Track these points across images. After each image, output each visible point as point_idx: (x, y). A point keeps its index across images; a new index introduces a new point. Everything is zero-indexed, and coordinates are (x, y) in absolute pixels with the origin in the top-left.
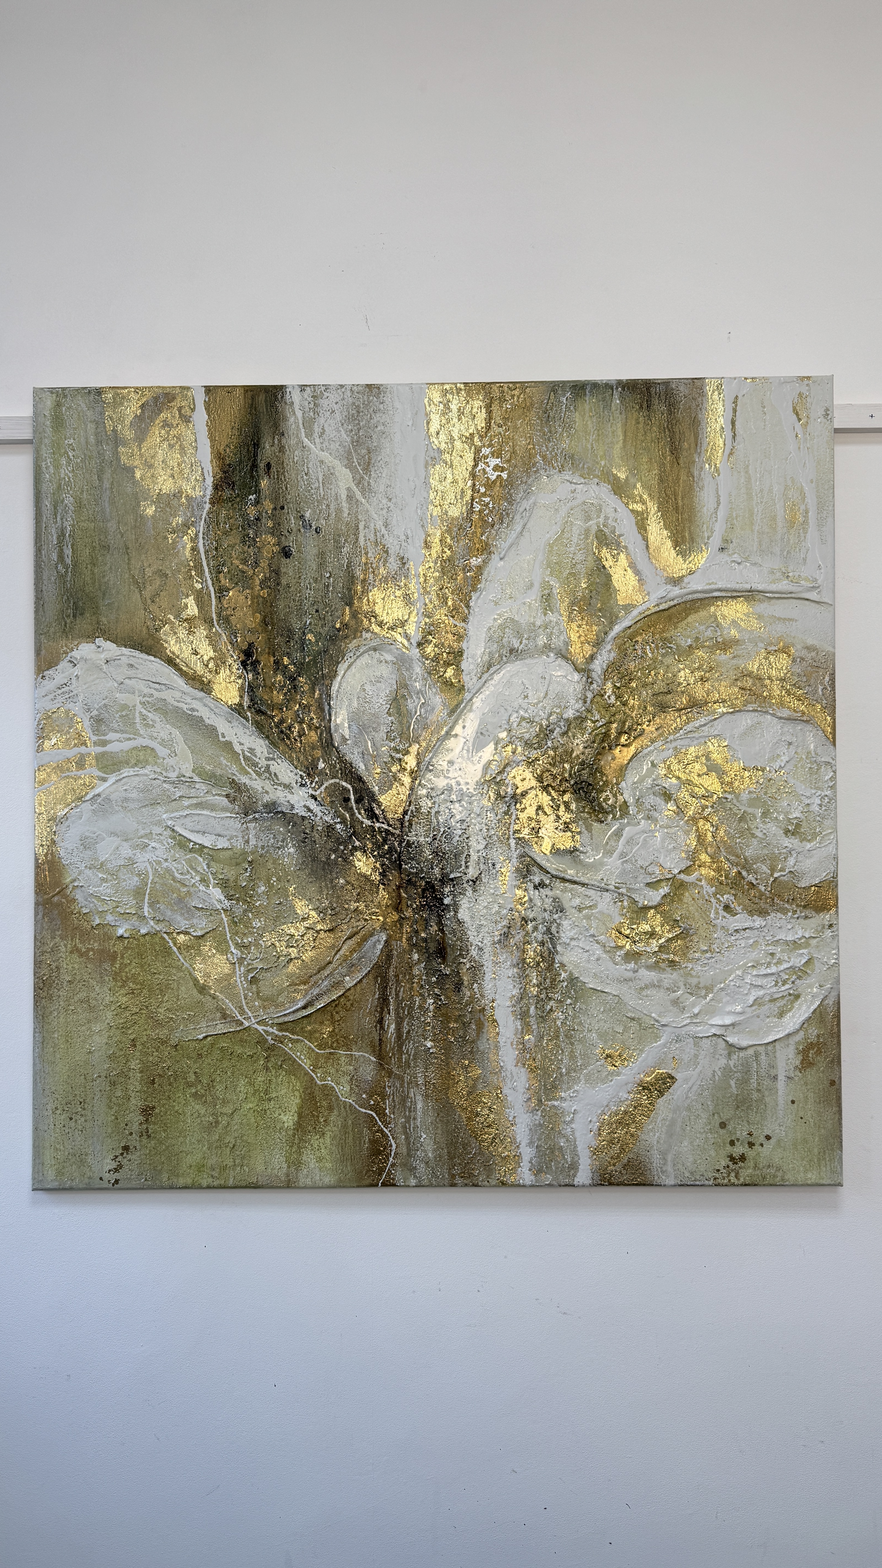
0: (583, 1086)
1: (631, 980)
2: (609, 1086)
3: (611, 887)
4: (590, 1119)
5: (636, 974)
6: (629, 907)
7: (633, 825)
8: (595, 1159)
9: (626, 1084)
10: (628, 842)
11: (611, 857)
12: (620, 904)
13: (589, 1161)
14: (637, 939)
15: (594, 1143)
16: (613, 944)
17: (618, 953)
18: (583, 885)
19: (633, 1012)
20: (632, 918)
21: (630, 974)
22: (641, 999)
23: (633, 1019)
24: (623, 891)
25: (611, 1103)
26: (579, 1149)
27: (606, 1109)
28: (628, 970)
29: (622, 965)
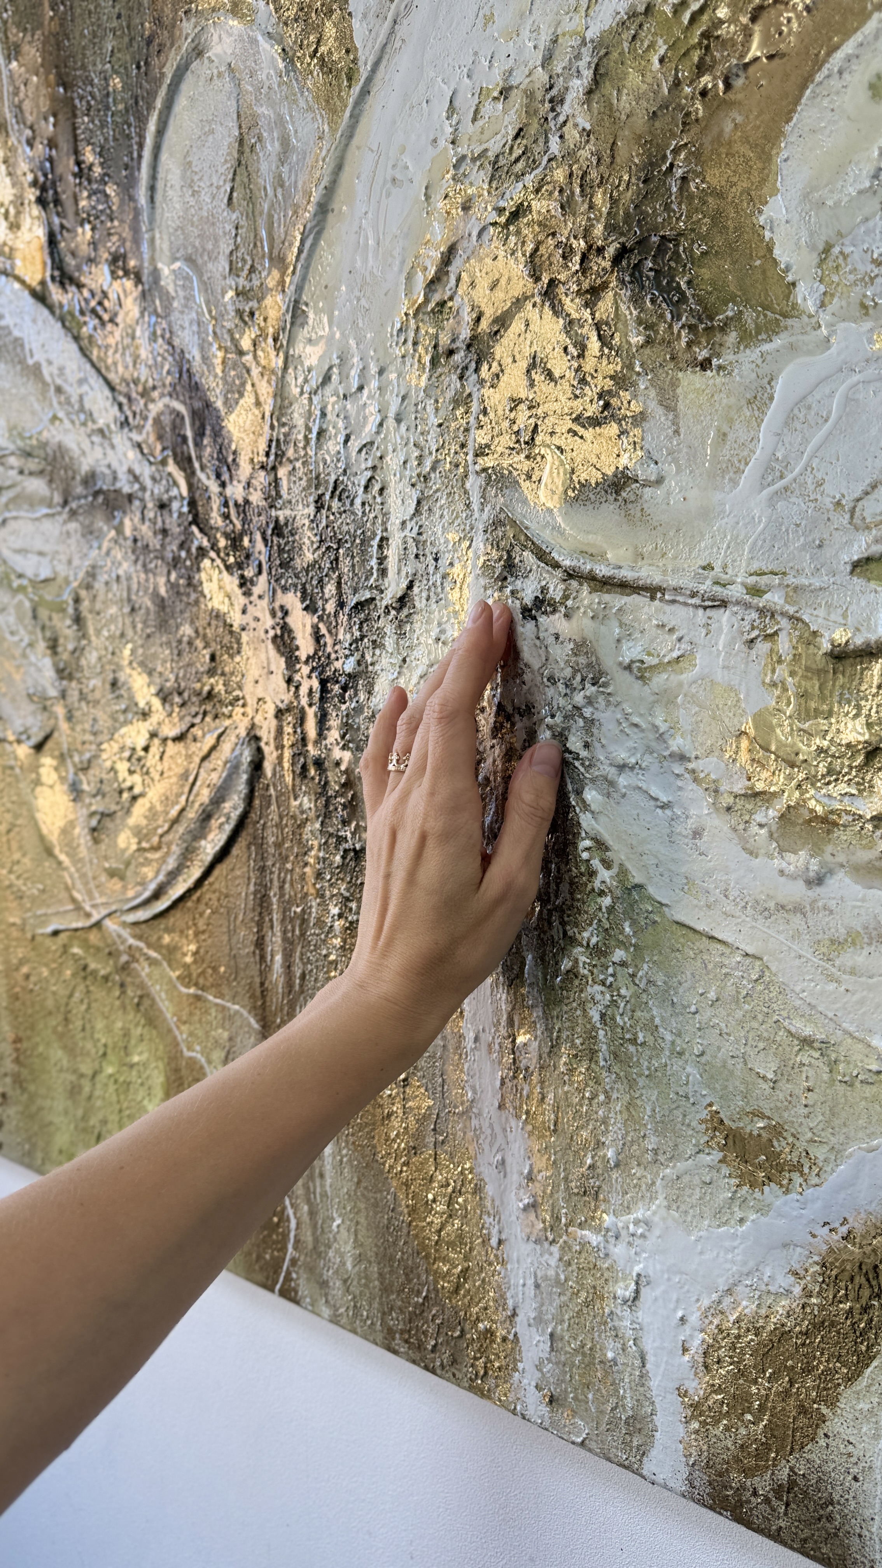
0: (663, 1212)
1: (798, 909)
2: (734, 1236)
3: (736, 592)
4: (680, 1314)
5: (818, 890)
6: (796, 658)
7: (810, 353)
8: (697, 1432)
9: (785, 1246)
10: (790, 419)
11: (735, 483)
12: (767, 645)
13: (681, 1430)
14: (822, 769)
15: (696, 1387)
16: (740, 786)
17: (759, 817)
18: (653, 591)
19: (810, 1020)
20: (804, 696)
21: (797, 891)
22: (831, 978)
23: (807, 1042)
24: (774, 599)
25: (740, 1288)
26: (655, 1383)
27: (727, 1301)
28: (793, 877)
29: (771, 857)
